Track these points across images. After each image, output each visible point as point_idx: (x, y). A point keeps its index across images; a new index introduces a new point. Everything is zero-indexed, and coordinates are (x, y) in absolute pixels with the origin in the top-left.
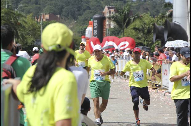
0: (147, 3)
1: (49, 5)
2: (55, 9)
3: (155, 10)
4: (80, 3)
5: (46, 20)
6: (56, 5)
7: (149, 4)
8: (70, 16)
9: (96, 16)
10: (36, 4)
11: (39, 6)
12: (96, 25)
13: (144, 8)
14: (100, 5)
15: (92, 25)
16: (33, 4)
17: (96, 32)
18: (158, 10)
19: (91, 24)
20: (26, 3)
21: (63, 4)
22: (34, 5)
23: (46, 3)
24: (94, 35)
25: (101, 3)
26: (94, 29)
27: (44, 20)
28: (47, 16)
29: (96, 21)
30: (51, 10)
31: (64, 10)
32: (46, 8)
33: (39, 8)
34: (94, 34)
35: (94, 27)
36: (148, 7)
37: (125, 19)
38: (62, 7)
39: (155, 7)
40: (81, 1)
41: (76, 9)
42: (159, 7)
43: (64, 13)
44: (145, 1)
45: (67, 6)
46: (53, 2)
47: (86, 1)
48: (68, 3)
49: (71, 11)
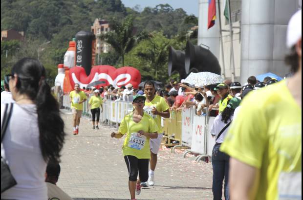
0: (159, 16)
1: (7, 16)
2: (17, 23)
3: (171, 26)
4: (56, 13)
6: (18, 16)
7: (161, 18)
8: (40, 33)
9: (81, 34)
12: (80, 47)
13: (154, 23)
14: (87, 18)
15: (75, 48)
17: (80, 58)
18: (175, 27)
21: (30, 15)
24: (77, 64)
25: (88, 14)
30: (10, 23)
31: (30, 24)
34: (78, 61)
35: (77, 50)
36: (160, 22)
37: (125, 40)
38: (28, 20)
39: (170, 23)
40: (58, 11)
41: (50, 23)
42: (177, 22)
43: (31, 29)
44: (156, 12)
45: (37, 18)
46: (14, 11)
47: (65, 10)
48: (37, 14)
49: (42, 26)
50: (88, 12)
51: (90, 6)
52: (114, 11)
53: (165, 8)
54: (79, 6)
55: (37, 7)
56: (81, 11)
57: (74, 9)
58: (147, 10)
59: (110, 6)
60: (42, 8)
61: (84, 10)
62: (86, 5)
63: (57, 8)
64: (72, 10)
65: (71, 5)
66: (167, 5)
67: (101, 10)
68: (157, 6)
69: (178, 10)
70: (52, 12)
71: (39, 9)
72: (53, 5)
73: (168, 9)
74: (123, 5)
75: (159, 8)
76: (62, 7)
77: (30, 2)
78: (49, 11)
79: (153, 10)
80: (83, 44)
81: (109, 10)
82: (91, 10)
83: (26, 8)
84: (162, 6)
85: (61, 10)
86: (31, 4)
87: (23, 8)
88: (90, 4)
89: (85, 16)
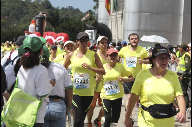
0: (68, 11)
3: (73, 16)
6: (5, 9)
7: (69, 12)
8: (15, 18)
9: (38, 16)
13: (66, 14)
14: (35, 11)
17: (37, 28)
18: (75, 17)
19: (34, 22)
21: (10, 9)
24: (36, 31)
25: (36, 10)
26: (36, 26)
29: (38, 20)
31: (10, 13)
34: (36, 30)
36: (69, 14)
38: (9, 12)
39: (73, 15)
40: (23, 8)
41: (19, 13)
42: (76, 15)
43: (10, 15)
44: (67, 10)
45: (13, 11)
47: (26, 7)
48: (13, 9)
49: (15, 14)
50: (37, 9)
51: (37, 6)
52: (48, 8)
53: (71, 8)
54: (32, 6)
55: (14, 6)
56: (33, 8)
57: (30, 7)
58: (63, 9)
59: (46, 6)
60: (16, 6)
61: (35, 8)
62: (35, 5)
63: (22, 7)
64: (29, 8)
66: (72, 7)
67: (42, 8)
68: (67, 7)
69: (76, 9)
71: (14, 7)
72: (21, 5)
73: (72, 9)
74: (52, 6)
75: (68, 8)
76: (25, 6)
78: (19, 8)
79: (66, 8)
81: (46, 8)
82: (38, 8)
83: (9, 6)
84: (69, 7)
85: (24, 7)
86: (11, 4)
87: (7, 6)
88: (37, 5)
89: (35, 10)
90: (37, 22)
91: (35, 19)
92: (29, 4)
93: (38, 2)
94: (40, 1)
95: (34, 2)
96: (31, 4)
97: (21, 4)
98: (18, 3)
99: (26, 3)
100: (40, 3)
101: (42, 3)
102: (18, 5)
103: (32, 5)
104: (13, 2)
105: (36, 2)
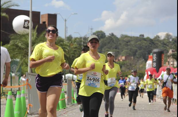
1: (126, 49)
2: (130, 53)
4: (150, 48)
5: (123, 60)
6: (131, 49)
8: (142, 57)
10: (116, 49)
11: (118, 50)
12: (155, 58)
14: (166, 50)
15: (152, 59)
16: (113, 49)
17: (155, 64)
20: (108, 48)
21: (137, 49)
22: (115, 50)
23: (124, 48)
25: (167, 48)
26: (153, 62)
27: (121, 61)
28: (123, 58)
29: (155, 55)
30: (127, 53)
31: (137, 53)
32: (123, 52)
33: (118, 52)
34: (154, 66)
35: (153, 60)
38: (136, 51)
40: (151, 46)
41: (147, 53)
43: (137, 56)
45: (140, 50)
46: (129, 47)
47: (155, 46)
48: (140, 48)
49: (143, 54)
51: (168, 44)
54: (162, 44)
55: (140, 45)
56: (163, 46)
57: (159, 45)
60: (143, 45)
61: (165, 46)
62: (165, 43)
63: (150, 45)
64: (158, 46)
65: (157, 44)
70: (148, 47)
71: (141, 45)
76: (153, 44)
77: (137, 42)
78: (146, 47)
80: (157, 56)
82: (168, 46)
83: (135, 46)
85: (153, 46)
86: (138, 43)
87: (134, 45)
88: (168, 42)
89: (165, 48)
90: (154, 57)
91: (153, 55)
92: (158, 41)
93: (168, 39)
94: (171, 38)
95: (164, 40)
96: (160, 41)
97: (149, 42)
98: (146, 42)
99: (155, 41)
100: (171, 40)
101: (173, 40)
102: (146, 43)
103: (162, 42)
104: (140, 41)
105: (166, 39)
